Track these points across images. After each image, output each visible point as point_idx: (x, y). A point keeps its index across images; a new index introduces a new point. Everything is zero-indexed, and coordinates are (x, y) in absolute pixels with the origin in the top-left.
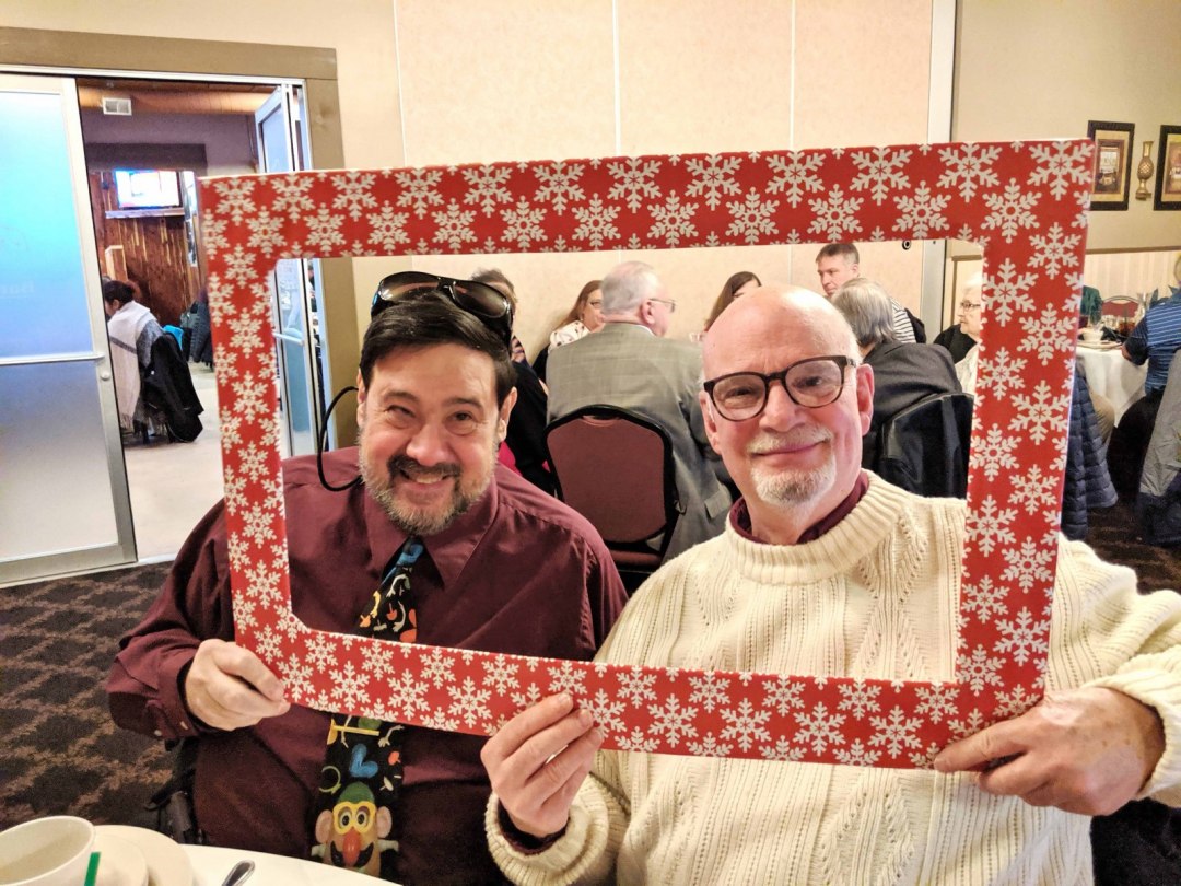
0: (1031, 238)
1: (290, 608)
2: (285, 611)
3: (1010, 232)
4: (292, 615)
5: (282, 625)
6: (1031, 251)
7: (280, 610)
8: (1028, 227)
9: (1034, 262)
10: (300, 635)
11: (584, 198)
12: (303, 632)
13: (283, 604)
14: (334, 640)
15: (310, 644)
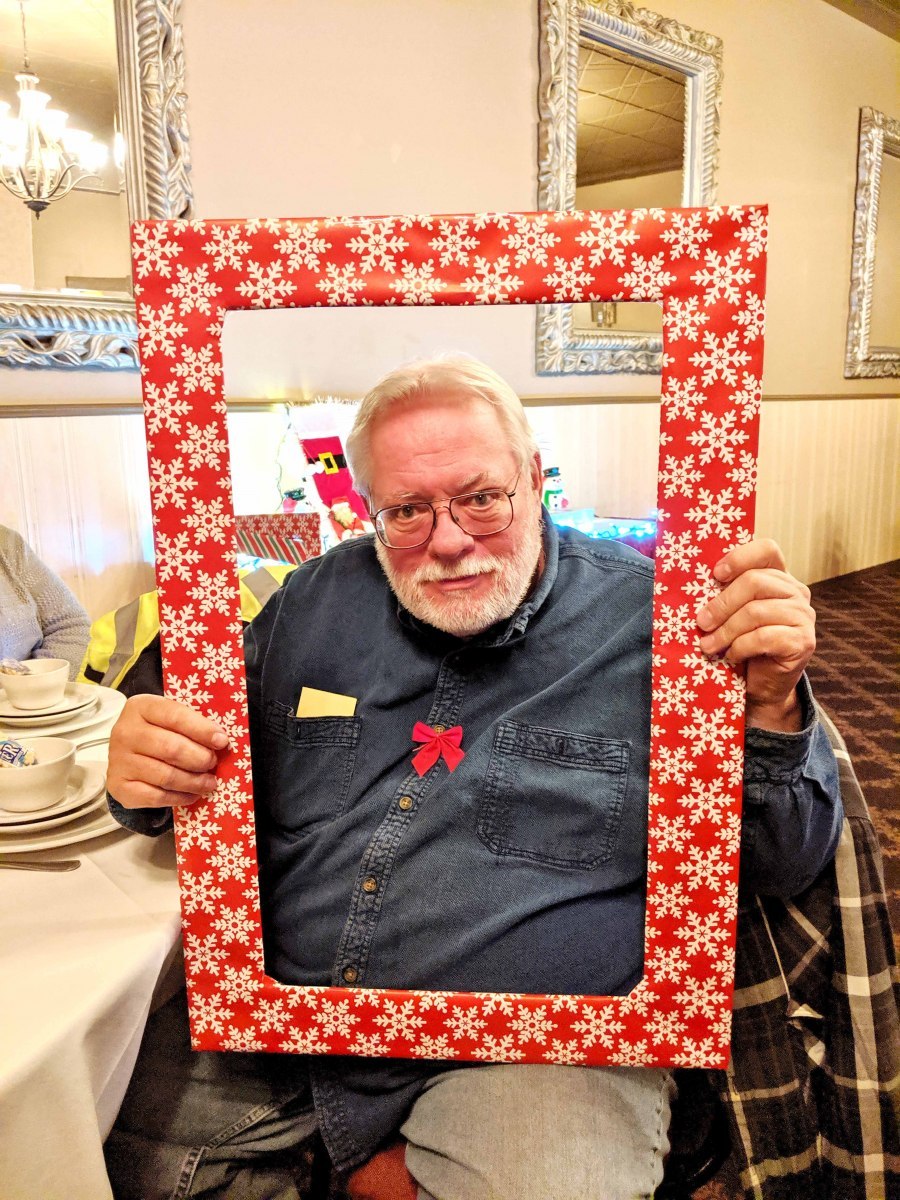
0: (216, 270)
1: (621, 998)
2: (626, 1004)
3: (212, 290)
4: (629, 996)
5: (642, 1010)
6: (228, 268)
7: (625, 1009)
8: (207, 274)
9: (237, 265)
10: (649, 989)
11: (196, 675)
12: (647, 984)
13: (617, 1005)
14: (652, 949)
15: (659, 977)
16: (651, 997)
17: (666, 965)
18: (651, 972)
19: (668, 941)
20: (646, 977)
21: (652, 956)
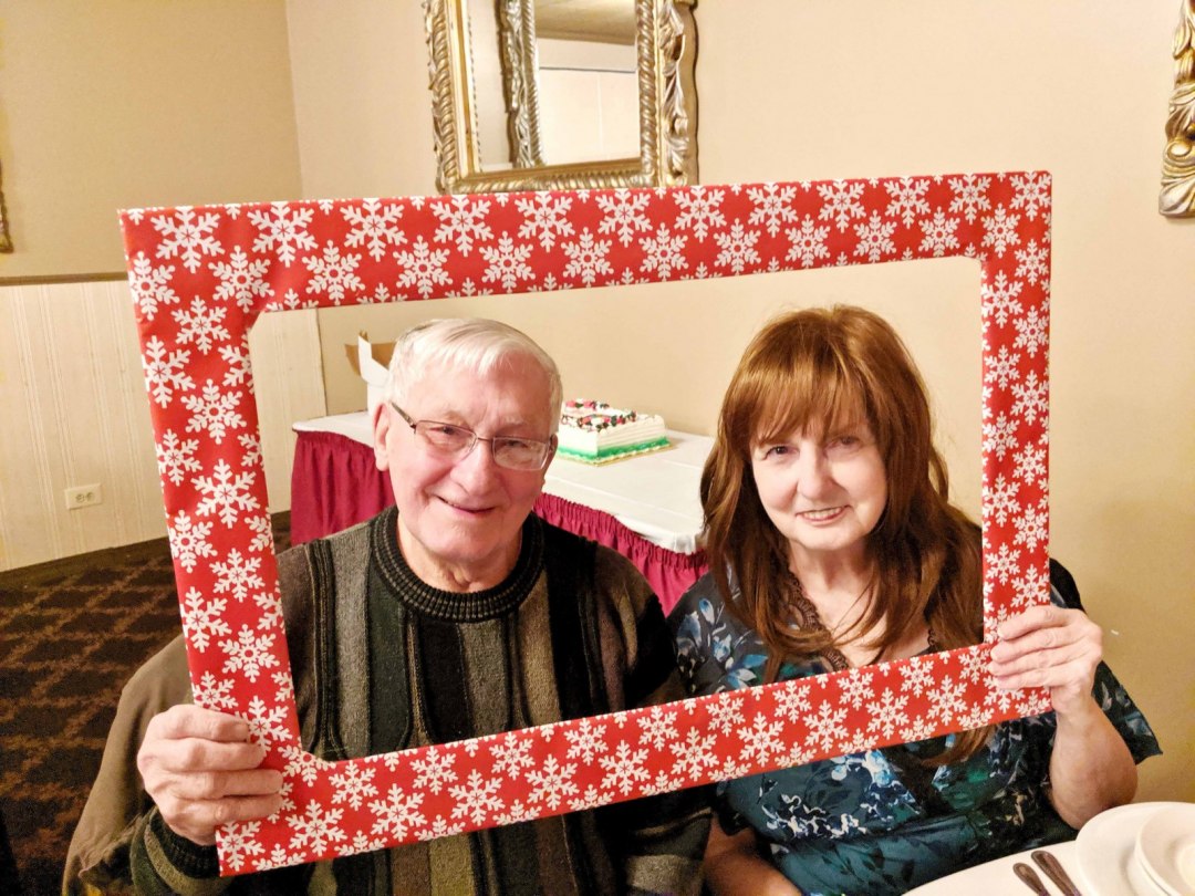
0: (1016, 252)
2: (295, 752)
3: (1001, 248)
5: (292, 770)
6: (1017, 263)
7: (288, 752)
8: (1013, 243)
9: (1019, 272)
10: (320, 773)
11: (651, 228)
12: (326, 769)
13: (292, 743)
14: (371, 764)
15: (336, 780)
16: (310, 777)
17: (352, 784)
19: (383, 779)
20: (333, 765)
21: (362, 767)
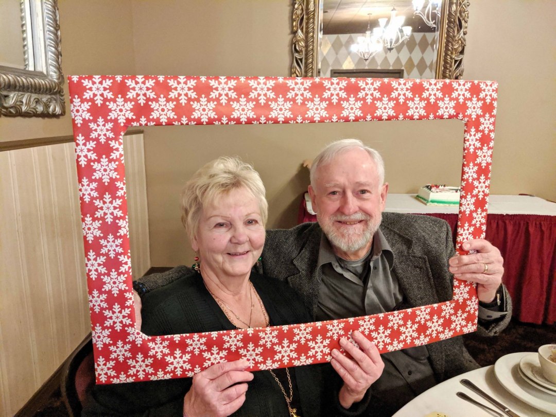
0: (480, 119)
2: (134, 330)
5: (131, 338)
7: (130, 330)
8: (479, 114)
10: (143, 340)
11: (311, 97)
12: (146, 339)
13: (132, 326)
14: (167, 339)
15: (151, 345)
16: (139, 342)
17: (158, 347)
18: (153, 340)
19: (172, 346)
21: (163, 340)
